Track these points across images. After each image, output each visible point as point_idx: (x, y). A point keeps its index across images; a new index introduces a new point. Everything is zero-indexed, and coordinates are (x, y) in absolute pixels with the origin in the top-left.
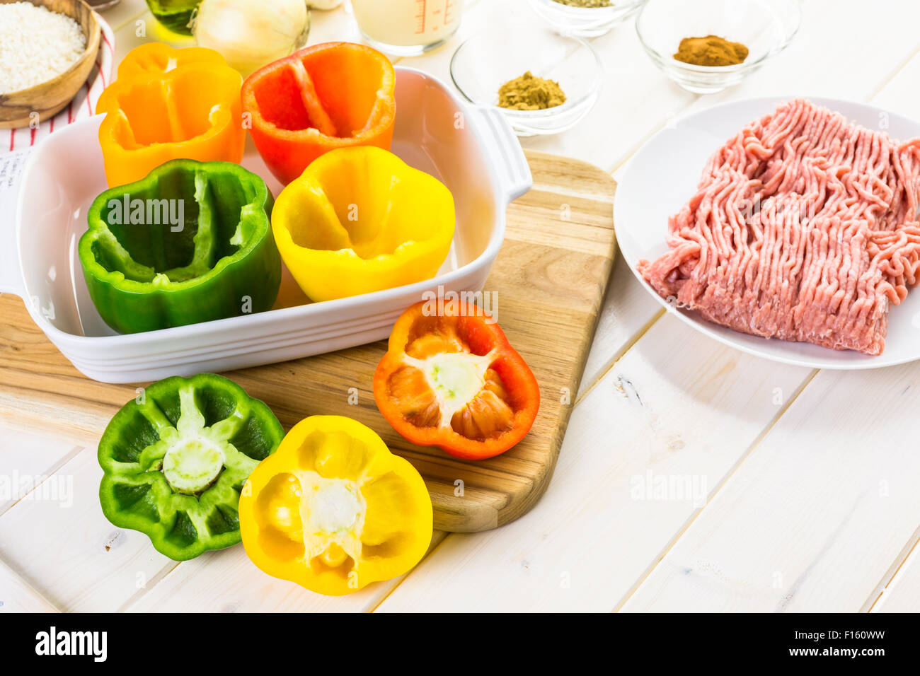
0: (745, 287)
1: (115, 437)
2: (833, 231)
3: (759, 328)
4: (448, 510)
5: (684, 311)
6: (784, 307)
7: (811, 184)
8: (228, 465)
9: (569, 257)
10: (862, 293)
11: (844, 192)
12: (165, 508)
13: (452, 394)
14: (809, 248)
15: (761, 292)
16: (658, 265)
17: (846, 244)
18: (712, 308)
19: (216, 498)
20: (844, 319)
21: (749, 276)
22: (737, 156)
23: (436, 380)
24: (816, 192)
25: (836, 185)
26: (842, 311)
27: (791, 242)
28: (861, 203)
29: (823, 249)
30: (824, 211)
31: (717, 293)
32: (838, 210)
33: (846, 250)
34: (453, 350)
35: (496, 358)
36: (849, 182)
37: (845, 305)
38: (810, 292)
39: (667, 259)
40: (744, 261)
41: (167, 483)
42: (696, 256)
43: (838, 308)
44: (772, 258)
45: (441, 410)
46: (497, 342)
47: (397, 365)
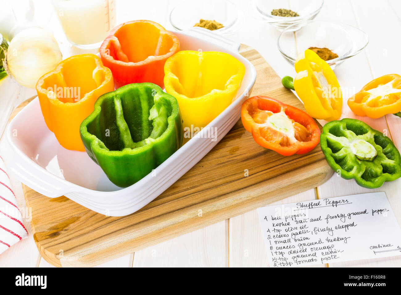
4: (318, 174)
13: (286, 130)
23: (276, 127)
35: (284, 110)
45: (289, 137)
46: (280, 105)
47: (258, 129)
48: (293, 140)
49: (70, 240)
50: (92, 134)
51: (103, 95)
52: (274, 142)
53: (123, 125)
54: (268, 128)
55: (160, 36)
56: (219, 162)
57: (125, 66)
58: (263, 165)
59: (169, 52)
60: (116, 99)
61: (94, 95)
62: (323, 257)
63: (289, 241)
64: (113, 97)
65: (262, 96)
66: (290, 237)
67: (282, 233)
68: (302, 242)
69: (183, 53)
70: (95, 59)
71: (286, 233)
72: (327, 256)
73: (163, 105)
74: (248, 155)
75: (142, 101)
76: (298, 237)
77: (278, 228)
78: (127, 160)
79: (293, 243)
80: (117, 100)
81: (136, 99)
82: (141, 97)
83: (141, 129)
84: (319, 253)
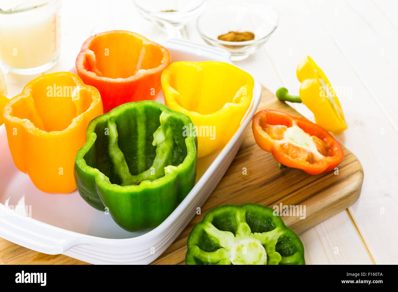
13: (307, 145)
35: (296, 124)
46: (291, 118)
47: (279, 146)
48: (319, 156)
50: (94, 168)
51: (95, 119)
52: (301, 159)
53: (118, 155)
54: (289, 145)
55: (143, 47)
56: (234, 190)
57: (113, 82)
58: (285, 189)
59: (161, 64)
60: (111, 123)
61: (84, 120)
64: (107, 120)
65: (270, 110)
69: (176, 64)
70: (72, 77)
73: (169, 126)
74: (264, 178)
75: (139, 124)
78: (147, 195)
80: (112, 125)
81: (132, 121)
82: (138, 120)
83: (136, 159)
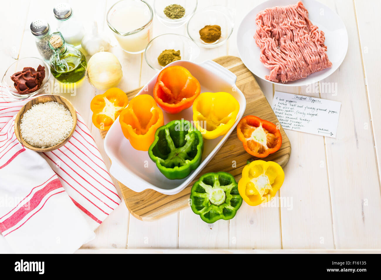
0: (296, 70)
1: (194, 206)
2: (302, 41)
3: (303, 76)
5: (285, 83)
6: (306, 68)
7: (287, 31)
8: (225, 190)
9: (246, 86)
10: (320, 54)
11: (295, 29)
12: (220, 211)
13: (262, 140)
14: (300, 49)
15: (299, 68)
16: (272, 76)
17: (308, 43)
18: (291, 78)
19: (229, 199)
20: (322, 63)
21: (295, 66)
22: (264, 34)
23: (257, 139)
24: (290, 33)
25: (293, 28)
26: (320, 62)
27: (295, 50)
28: (301, 29)
29: (303, 47)
30: (295, 37)
31: (291, 74)
32: (298, 34)
33: (309, 45)
34: (253, 130)
36: (294, 25)
37: (320, 60)
38: (311, 61)
39: (274, 73)
40: (291, 63)
41: (216, 205)
42: (280, 68)
43: (319, 61)
44: (295, 57)
45: (264, 146)
48: (266, 148)
49: (146, 207)
50: (156, 156)
51: (159, 128)
52: (255, 151)
54: (252, 141)
60: (167, 130)
62: (294, 127)
63: (282, 113)
66: (283, 112)
67: (281, 108)
68: (288, 116)
71: (283, 109)
72: (296, 127)
76: (287, 113)
77: (280, 105)
79: (284, 115)
84: (293, 124)
